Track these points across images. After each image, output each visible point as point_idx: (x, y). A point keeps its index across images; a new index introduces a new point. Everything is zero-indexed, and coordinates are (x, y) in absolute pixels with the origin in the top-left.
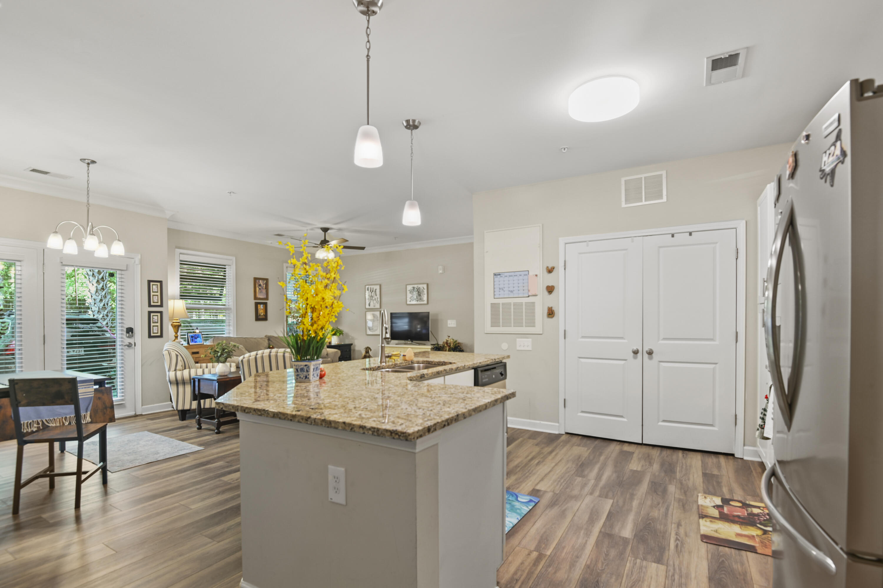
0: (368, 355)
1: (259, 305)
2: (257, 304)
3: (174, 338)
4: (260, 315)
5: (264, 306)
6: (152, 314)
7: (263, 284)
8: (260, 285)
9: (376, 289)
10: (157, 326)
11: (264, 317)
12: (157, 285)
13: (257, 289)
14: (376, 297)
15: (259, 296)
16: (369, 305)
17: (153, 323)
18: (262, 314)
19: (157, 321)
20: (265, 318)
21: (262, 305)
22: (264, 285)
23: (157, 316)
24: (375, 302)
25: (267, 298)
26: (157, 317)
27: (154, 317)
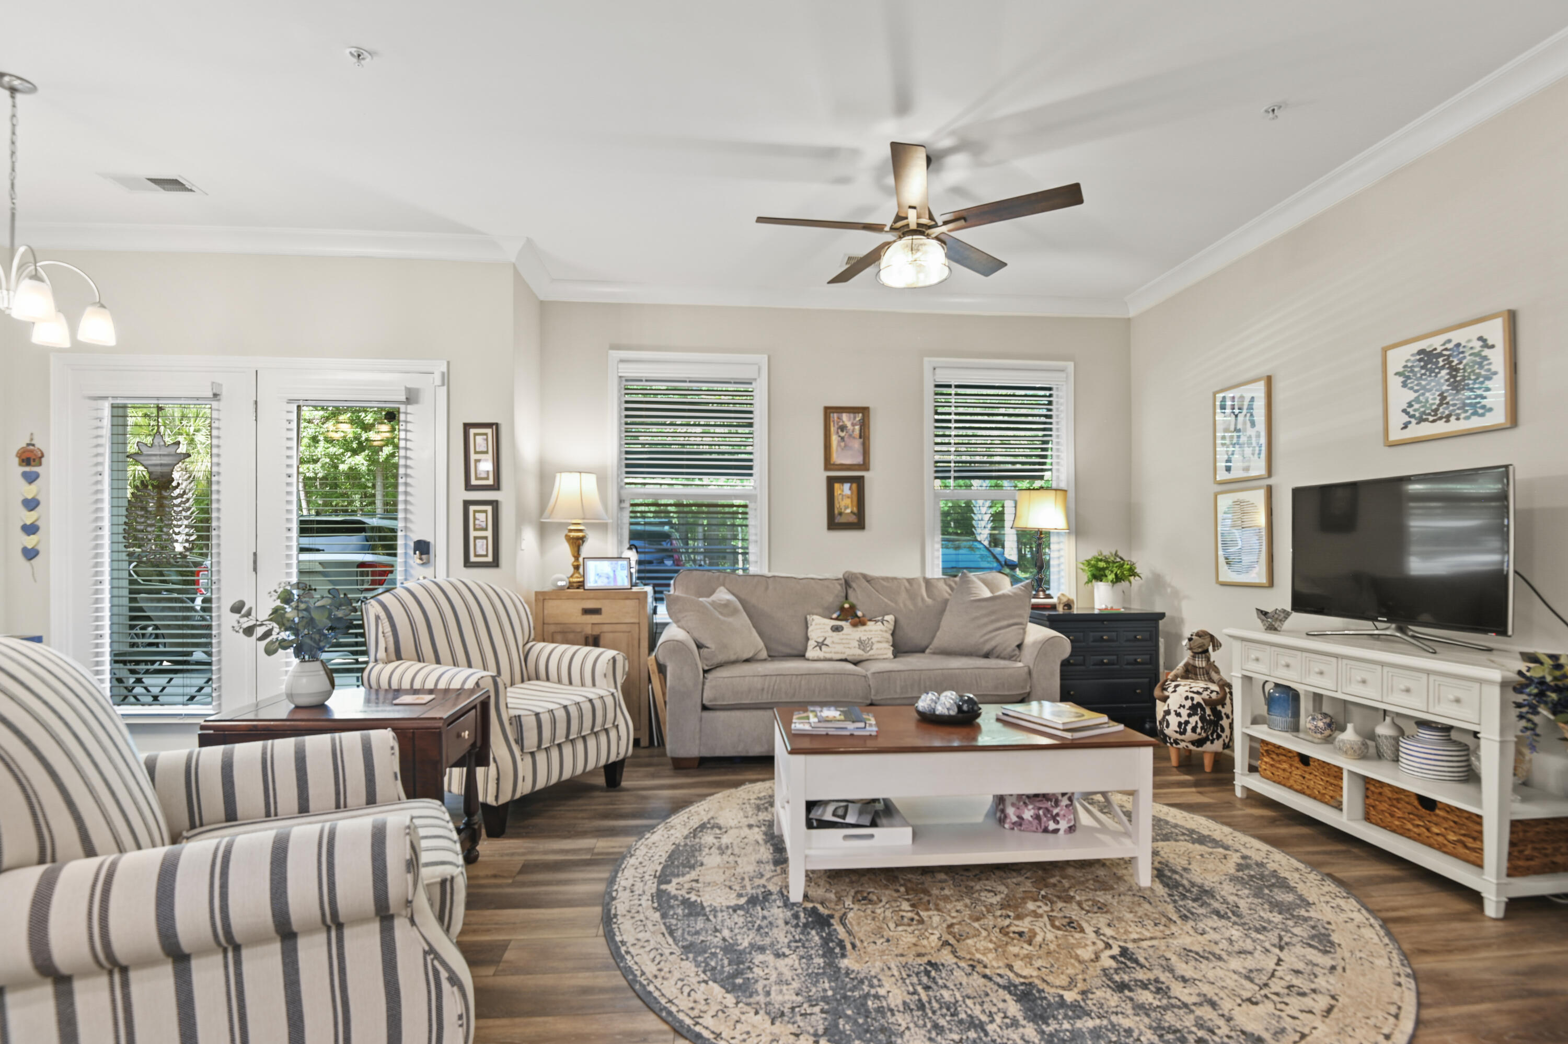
0: (1200, 663)
1: (837, 486)
2: (831, 481)
3: (572, 570)
4: (840, 514)
5: (854, 486)
6: (472, 508)
7: (853, 425)
8: (843, 428)
9: (1252, 399)
10: (486, 538)
11: (853, 519)
12: (486, 434)
13: (834, 439)
14: (1251, 432)
15: (839, 458)
16: (1228, 469)
17: (475, 529)
18: (848, 511)
19: (484, 525)
20: (858, 523)
21: (847, 486)
22: (857, 428)
23: (486, 512)
24: (1248, 451)
25: (865, 466)
26: (484, 515)
27: (477, 515)
